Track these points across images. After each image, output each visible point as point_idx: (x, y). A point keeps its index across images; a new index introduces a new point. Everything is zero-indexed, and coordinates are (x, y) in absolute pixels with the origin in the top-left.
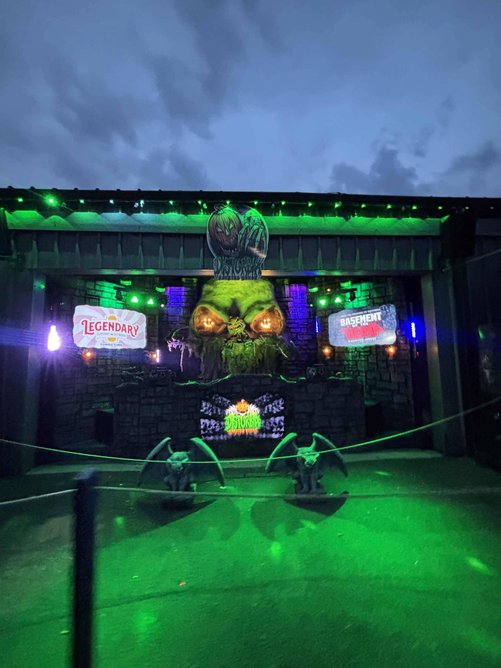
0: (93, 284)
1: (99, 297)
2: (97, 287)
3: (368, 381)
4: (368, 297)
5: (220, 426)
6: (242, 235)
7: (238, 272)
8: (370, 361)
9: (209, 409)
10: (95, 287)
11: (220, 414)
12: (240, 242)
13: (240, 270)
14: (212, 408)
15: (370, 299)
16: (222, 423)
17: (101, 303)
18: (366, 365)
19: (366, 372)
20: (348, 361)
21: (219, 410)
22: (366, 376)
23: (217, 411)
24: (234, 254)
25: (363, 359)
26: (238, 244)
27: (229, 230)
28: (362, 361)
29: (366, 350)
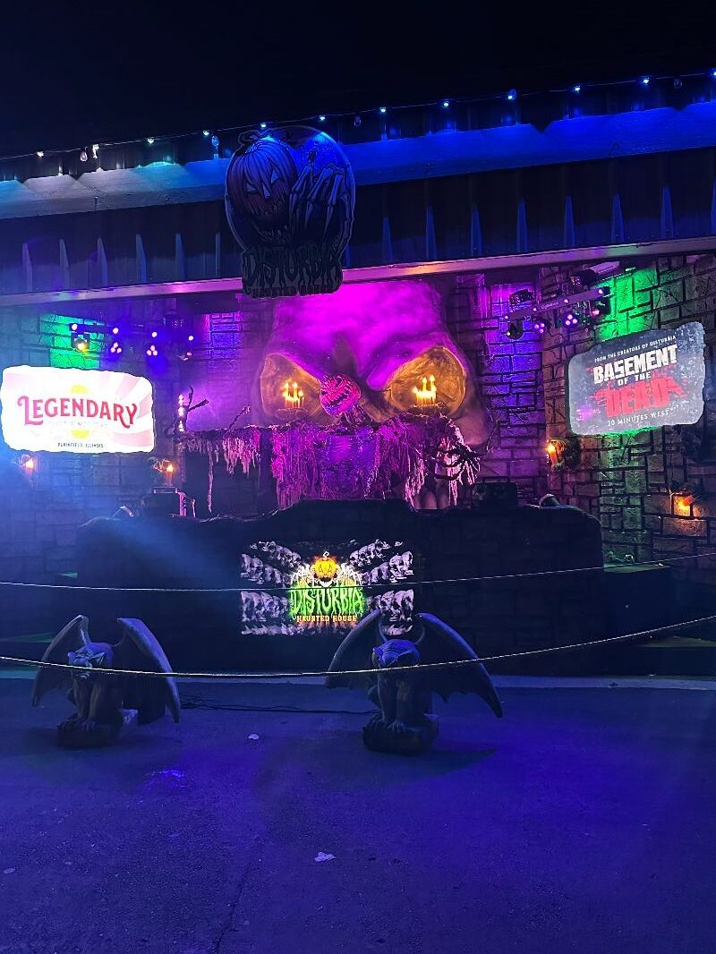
0: (33, 321)
1: (48, 347)
2: (44, 328)
3: (648, 519)
4: (648, 308)
5: (281, 606)
6: (298, 194)
7: (292, 278)
8: (650, 468)
9: (257, 572)
10: (38, 328)
11: (279, 581)
12: (295, 212)
13: (295, 274)
14: (263, 570)
15: (652, 311)
16: (284, 601)
17: (53, 360)
18: (643, 477)
19: (642, 497)
20: (606, 470)
21: (277, 575)
22: (642, 506)
23: (273, 575)
24: (282, 237)
25: (636, 464)
26: (291, 216)
27: (268, 187)
28: (633, 468)
29: (642, 441)
